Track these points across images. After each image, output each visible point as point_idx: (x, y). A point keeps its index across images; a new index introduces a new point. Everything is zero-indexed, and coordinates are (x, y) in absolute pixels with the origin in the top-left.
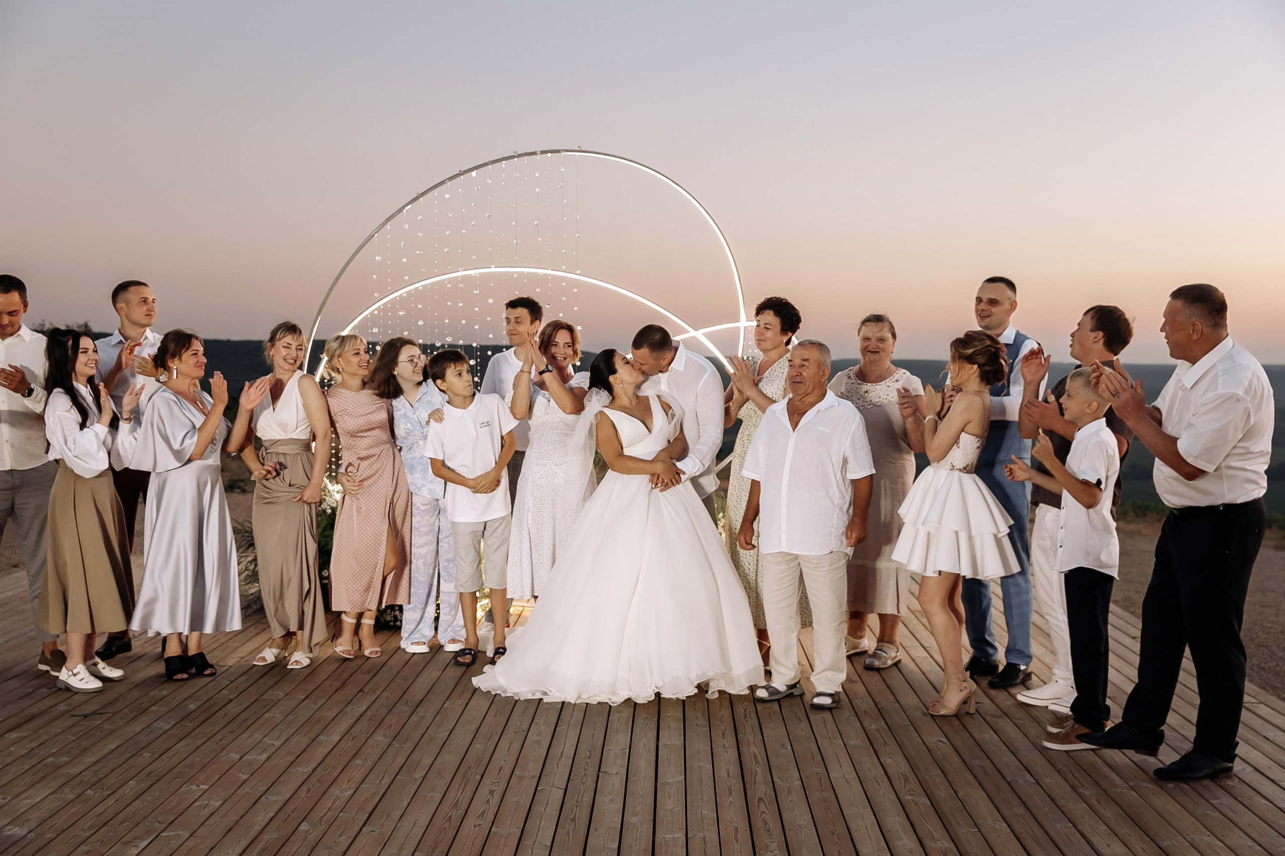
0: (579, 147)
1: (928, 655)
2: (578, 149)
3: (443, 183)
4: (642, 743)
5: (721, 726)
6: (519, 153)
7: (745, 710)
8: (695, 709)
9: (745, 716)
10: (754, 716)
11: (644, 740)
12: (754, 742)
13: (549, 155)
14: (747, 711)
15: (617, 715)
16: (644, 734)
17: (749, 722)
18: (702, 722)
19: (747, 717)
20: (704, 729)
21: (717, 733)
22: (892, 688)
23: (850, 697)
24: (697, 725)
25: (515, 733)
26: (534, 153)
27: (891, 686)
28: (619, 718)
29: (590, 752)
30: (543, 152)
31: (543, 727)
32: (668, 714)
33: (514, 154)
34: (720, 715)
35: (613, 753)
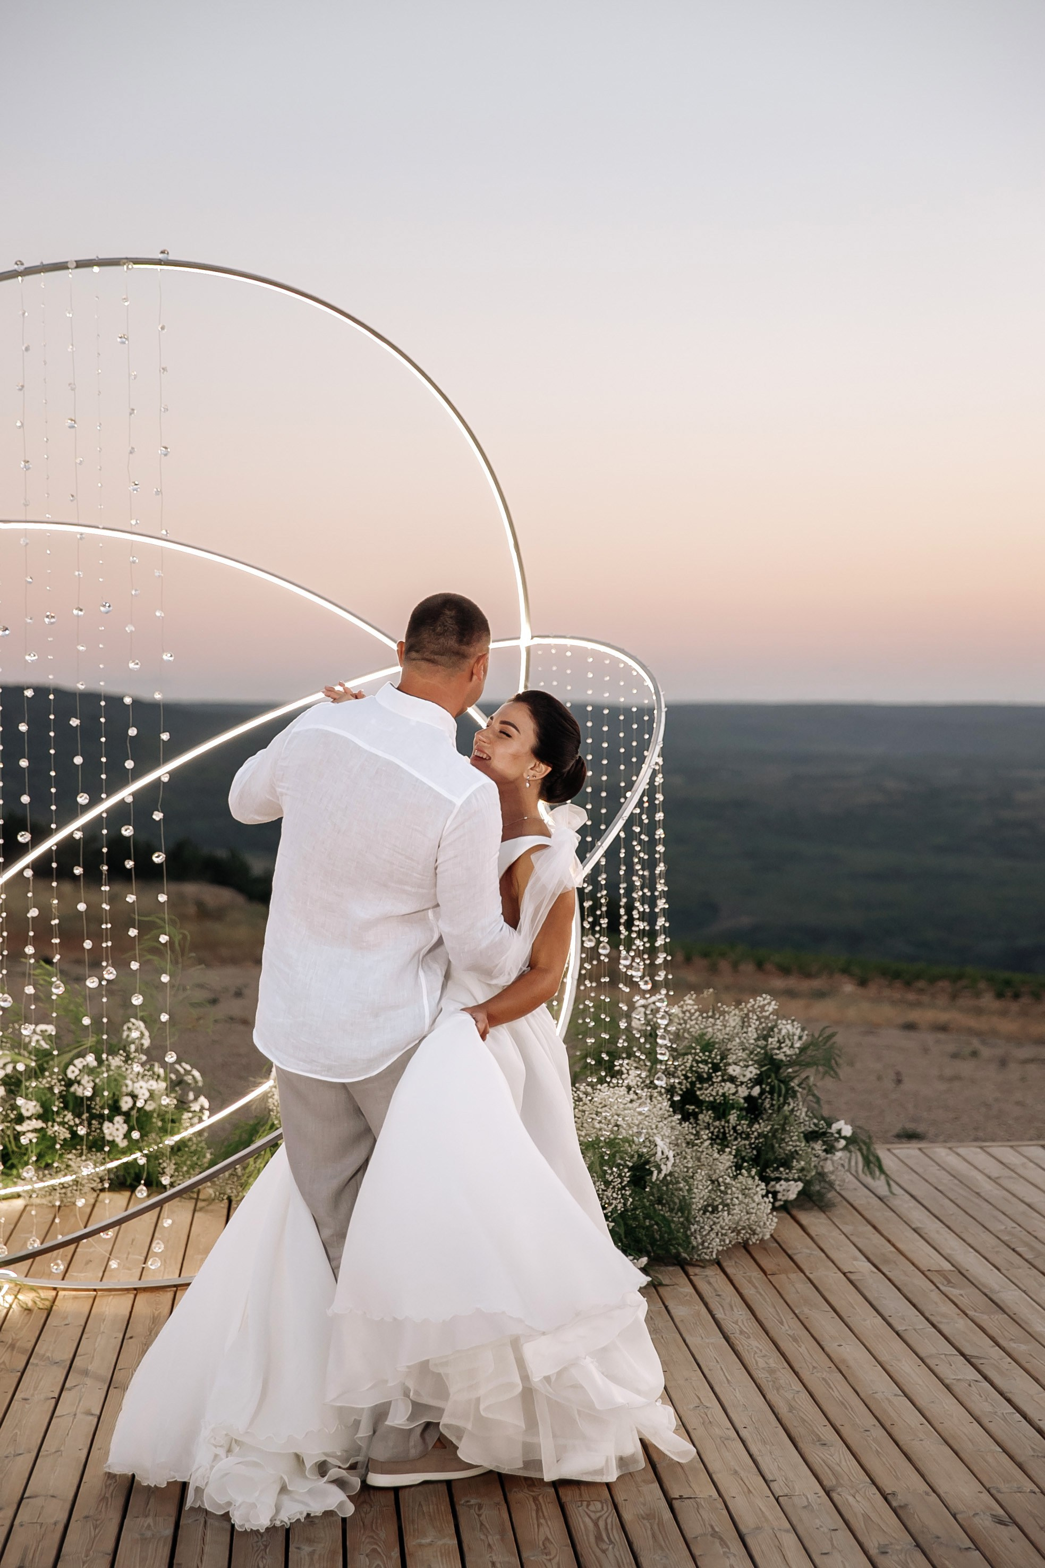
0: (163, 252)
1: (980, 1377)
2: (161, 256)
5: (548, 1564)
6: (26, 265)
7: (596, 1524)
8: (482, 1524)
9: (599, 1538)
10: (617, 1535)
13: (96, 269)
14: (601, 1524)
15: (307, 1549)
17: (610, 1554)
19: (603, 1540)
22: (914, 1458)
23: (825, 1483)
26: (62, 266)
27: (909, 1452)
28: (312, 1554)
30: (80, 264)
32: (423, 1541)
33: (16, 267)
34: (542, 1538)
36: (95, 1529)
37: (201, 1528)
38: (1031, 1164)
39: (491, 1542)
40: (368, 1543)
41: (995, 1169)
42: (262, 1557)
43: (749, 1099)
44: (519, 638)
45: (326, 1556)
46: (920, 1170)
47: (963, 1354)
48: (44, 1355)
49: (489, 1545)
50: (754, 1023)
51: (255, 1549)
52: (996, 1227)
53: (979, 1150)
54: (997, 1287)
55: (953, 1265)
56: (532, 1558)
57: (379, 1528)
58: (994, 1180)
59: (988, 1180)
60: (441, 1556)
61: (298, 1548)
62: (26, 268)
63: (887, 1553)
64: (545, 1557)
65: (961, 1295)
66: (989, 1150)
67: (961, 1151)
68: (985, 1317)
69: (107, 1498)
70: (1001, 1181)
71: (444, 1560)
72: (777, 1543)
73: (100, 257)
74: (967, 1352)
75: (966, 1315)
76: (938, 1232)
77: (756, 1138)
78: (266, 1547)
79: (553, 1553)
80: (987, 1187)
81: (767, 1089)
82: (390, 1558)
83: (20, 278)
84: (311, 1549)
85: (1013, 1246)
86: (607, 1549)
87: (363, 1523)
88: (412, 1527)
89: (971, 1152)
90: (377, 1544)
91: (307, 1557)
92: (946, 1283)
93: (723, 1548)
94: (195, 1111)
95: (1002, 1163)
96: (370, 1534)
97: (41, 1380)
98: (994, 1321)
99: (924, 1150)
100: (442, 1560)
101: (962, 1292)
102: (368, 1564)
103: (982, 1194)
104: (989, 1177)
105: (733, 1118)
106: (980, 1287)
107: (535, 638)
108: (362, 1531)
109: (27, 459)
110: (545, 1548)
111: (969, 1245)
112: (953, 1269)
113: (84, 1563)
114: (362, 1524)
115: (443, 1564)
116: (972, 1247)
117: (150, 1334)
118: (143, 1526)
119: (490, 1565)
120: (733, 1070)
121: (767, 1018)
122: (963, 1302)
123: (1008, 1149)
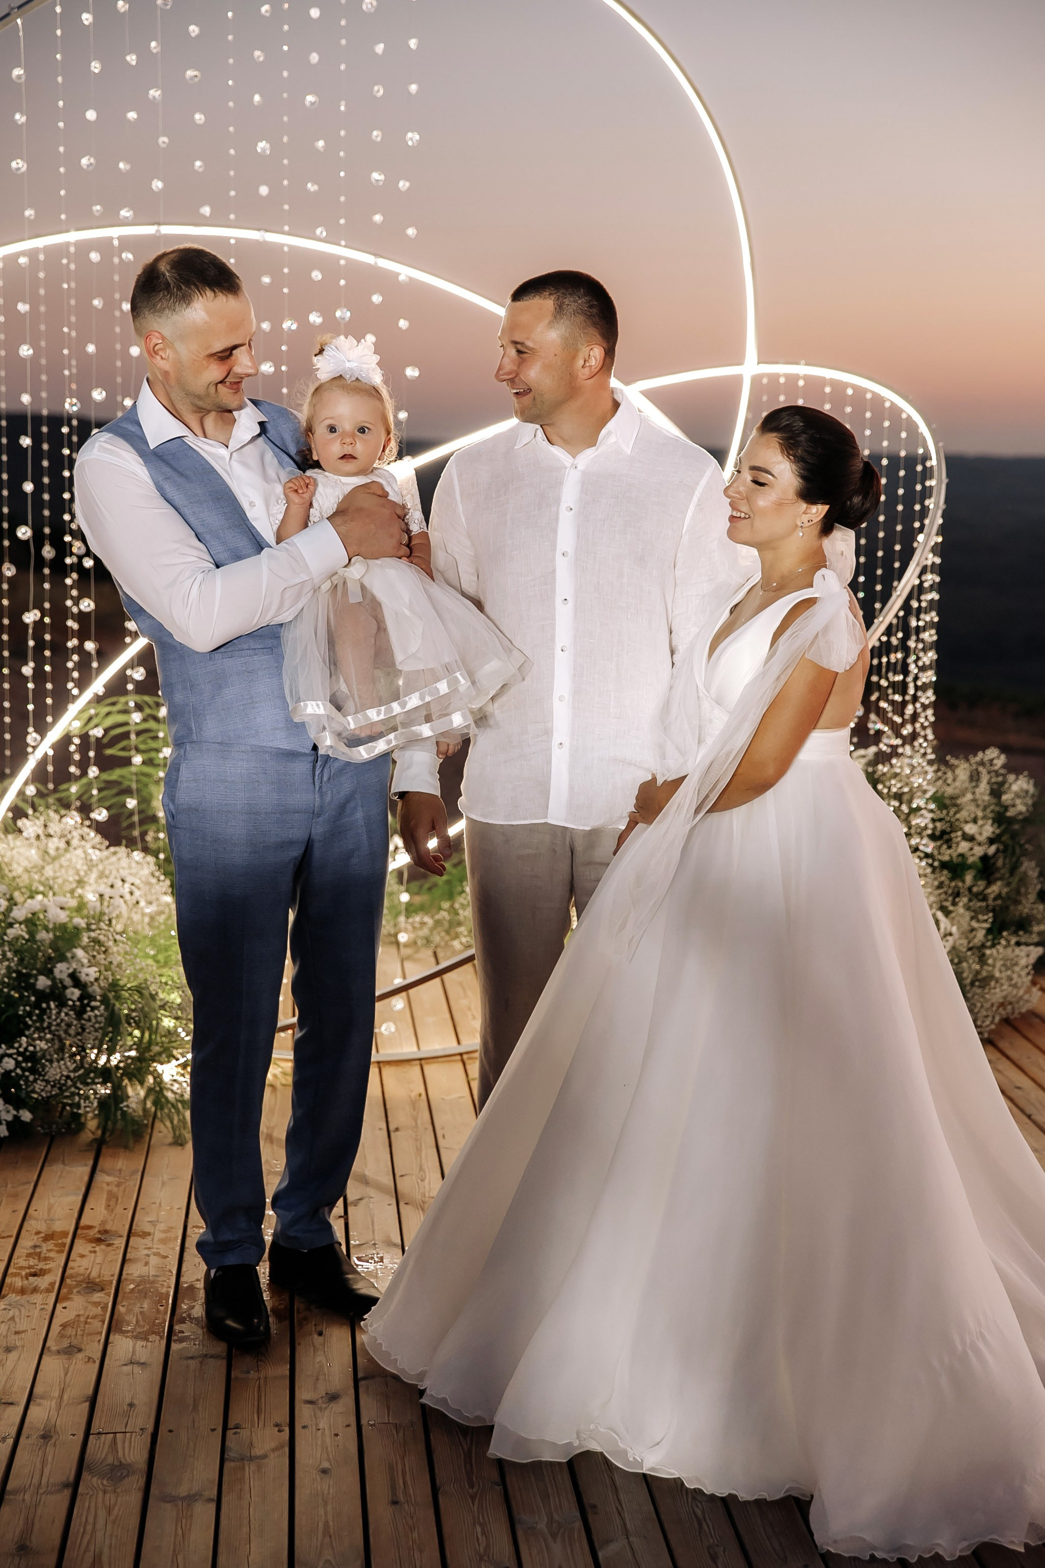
43: (984, 858)
44: (742, 365)
50: (985, 778)
77: (995, 899)
81: (1001, 847)
105: (969, 878)
107: (761, 365)
120: (970, 829)
121: (996, 772)
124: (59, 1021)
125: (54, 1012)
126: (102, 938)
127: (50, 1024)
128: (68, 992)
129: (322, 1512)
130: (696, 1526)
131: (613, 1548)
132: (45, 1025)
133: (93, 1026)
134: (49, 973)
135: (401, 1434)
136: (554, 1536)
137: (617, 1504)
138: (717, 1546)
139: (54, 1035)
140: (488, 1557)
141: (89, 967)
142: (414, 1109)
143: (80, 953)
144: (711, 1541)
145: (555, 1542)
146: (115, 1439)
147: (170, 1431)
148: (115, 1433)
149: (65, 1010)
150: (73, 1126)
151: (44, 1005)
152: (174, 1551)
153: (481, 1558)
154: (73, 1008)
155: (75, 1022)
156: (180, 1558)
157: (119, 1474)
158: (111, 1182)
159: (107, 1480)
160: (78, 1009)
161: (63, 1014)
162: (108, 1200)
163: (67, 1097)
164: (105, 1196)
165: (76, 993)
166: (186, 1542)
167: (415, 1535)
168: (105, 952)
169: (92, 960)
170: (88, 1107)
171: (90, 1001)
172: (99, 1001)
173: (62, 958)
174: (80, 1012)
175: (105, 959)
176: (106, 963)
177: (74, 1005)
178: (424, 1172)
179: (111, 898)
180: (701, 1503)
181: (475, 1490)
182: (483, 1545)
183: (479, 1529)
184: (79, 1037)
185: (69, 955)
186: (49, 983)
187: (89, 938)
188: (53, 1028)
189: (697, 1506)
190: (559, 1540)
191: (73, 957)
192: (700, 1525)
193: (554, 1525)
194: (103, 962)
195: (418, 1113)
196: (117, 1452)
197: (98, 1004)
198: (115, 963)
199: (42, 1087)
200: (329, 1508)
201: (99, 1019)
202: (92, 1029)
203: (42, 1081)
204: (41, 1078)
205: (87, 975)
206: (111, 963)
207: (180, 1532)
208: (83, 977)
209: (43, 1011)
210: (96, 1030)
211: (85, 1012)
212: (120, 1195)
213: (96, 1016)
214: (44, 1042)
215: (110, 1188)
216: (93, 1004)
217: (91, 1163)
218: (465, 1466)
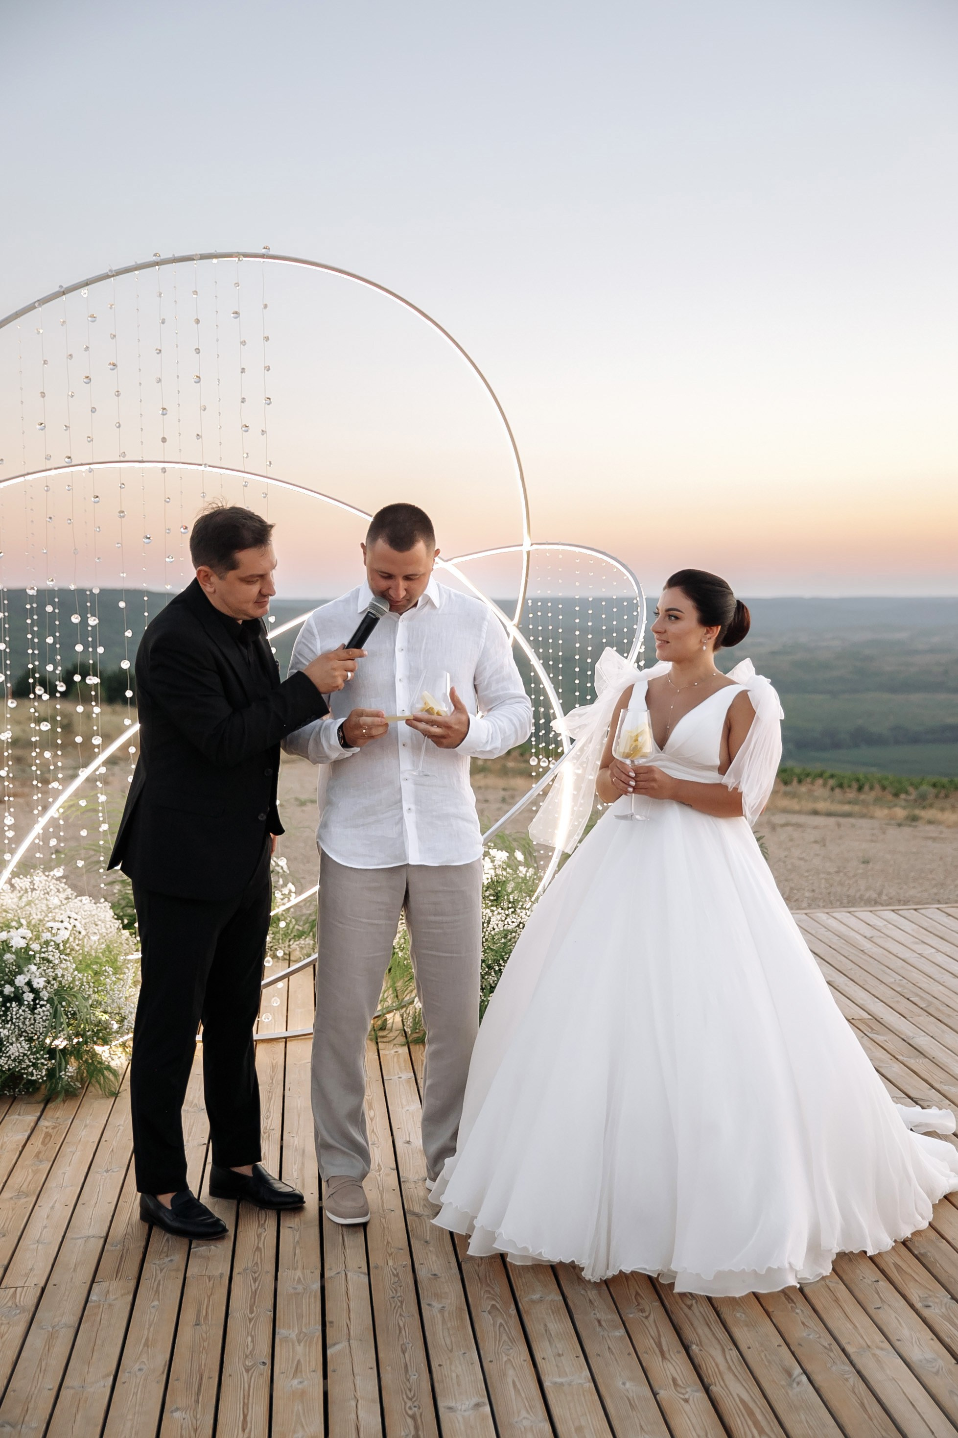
2: (264, 251)
3: (31, 308)
4: (510, 1381)
5: (646, 1323)
6: (162, 257)
11: (511, 1372)
12: (730, 1368)
13: (215, 260)
15: (437, 1305)
16: (505, 1359)
18: (606, 1314)
20: (617, 1334)
21: (645, 1343)
24: (599, 1322)
25: (248, 1371)
28: (442, 1311)
29: (413, 1417)
30: (203, 257)
31: (300, 1349)
33: (154, 258)
35: (460, 1419)
36: (255, 1280)
37: (343, 1282)
38: (891, 926)
39: (591, 1298)
40: (488, 1298)
41: (869, 932)
42: (401, 1315)
44: (522, 545)
45: (454, 1314)
46: (813, 932)
47: (909, 1097)
48: (192, 1103)
49: (590, 1301)
51: (393, 1306)
52: (888, 980)
53: (848, 914)
54: (911, 1035)
55: (869, 1014)
56: (631, 1316)
57: (493, 1282)
58: (870, 939)
59: (865, 939)
60: (553, 1313)
61: (429, 1305)
62: (161, 260)
63: (929, 1306)
64: (641, 1314)
65: (886, 1041)
66: (857, 914)
67: (836, 915)
68: (912, 1061)
69: (261, 1249)
70: (874, 940)
71: (556, 1318)
72: (834, 1298)
73: (218, 251)
74: (912, 1095)
75: (897, 1059)
76: (846, 984)
78: (402, 1302)
79: (647, 1309)
80: (867, 945)
82: (510, 1316)
83: (157, 267)
84: (440, 1306)
85: (908, 997)
86: (692, 1305)
87: (478, 1276)
88: (520, 1281)
89: (842, 914)
90: (495, 1300)
91: (439, 1315)
92: (870, 1030)
93: (789, 1303)
94: (285, 894)
95: (869, 924)
96: (487, 1289)
97: (193, 1126)
98: (919, 1064)
99: (810, 915)
100: (555, 1318)
101: (885, 1038)
102: (492, 1322)
103: (866, 951)
104: (865, 937)
106: (897, 1033)
107: (534, 545)
108: (479, 1285)
109: (164, 407)
110: (639, 1304)
111: (874, 995)
112: (870, 1017)
113: (250, 1320)
114: (477, 1278)
115: (557, 1324)
116: (877, 998)
117: (272, 1083)
118: (294, 1280)
119: (597, 1323)
122: (889, 1046)
123: (869, 913)
124: (18, 1015)
125: (14, 1009)
126: (51, 958)
127: (12, 1018)
128: (25, 996)
129: (146, 1332)
130: (398, 1332)
131: (338, 1347)
132: (9, 1018)
133: (42, 1018)
134: (12, 983)
135: (211, 1282)
136: (299, 1342)
137: (348, 1320)
138: (408, 1343)
139: (15, 1025)
140: (252, 1356)
141: (40, 977)
142: (273, 1072)
143: (33, 968)
144: (405, 1340)
145: (300, 1345)
146: (16, 1290)
147: (55, 1285)
148: (17, 1287)
149: (23, 1008)
150: (31, 1090)
151: (8, 1005)
152: (40, 1359)
153: (247, 1356)
154: (28, 1006)
155: (29, 1016)
156: (43, 1364)
157: (14, 1313)
158: (49, 1127)
159: (5, 1317)
160: (31, 1006)
161: (20, 1011)
162: (45, 1138)
163: (24, 1069)
164: (43, 1135)
165: (31, 996)
166: (50, 1354)
167: (206, 1344)
168: (52, 968)
169: (43, 973)
170: (39, 1075)
171: (40, 1001)
172: (46, 1001)
173: (21, 973)
174: (33, 1009)
175: (53, 972)
176: (54, 974)
177: (28, 1004)
178: (270, 1113)
179: (58, 929)
180: (404, 1317)
181: (253, 1315)
182: (250, 1348)
183: (250, 1339)
184: (32, 1026)
185: (26, 970)
186: (13, 989)
187: (39, 957)
188: (14, 1021)
189: (402, 1320)
190: (302, 1344)
191: (28, 971)
192: (400, 1332)
193: (302, 1335)
194: (51, 974)
195: (275, 1074)
196: (16, 1299)
197: (45, 1003)
198: (59, 975)
199: (5, 1062)
200: (152, 1329)
201: (46, 1013)
202: (41, 1020)
203: (5, 1057)
204: (4, 1055)
205: (38, 983)
206: (56, 974)
207: (47, 1347)
208: (35, 985)
209: (7, 1009)
210: (44, 1021)
211: (36, 1008)
212: (53, 1135)
213: (44, 1011)
214: (6, 1030)
215: (47, 1130)
216: (42, 1003)
217: (39, 1114)
218: (250, 1301)
